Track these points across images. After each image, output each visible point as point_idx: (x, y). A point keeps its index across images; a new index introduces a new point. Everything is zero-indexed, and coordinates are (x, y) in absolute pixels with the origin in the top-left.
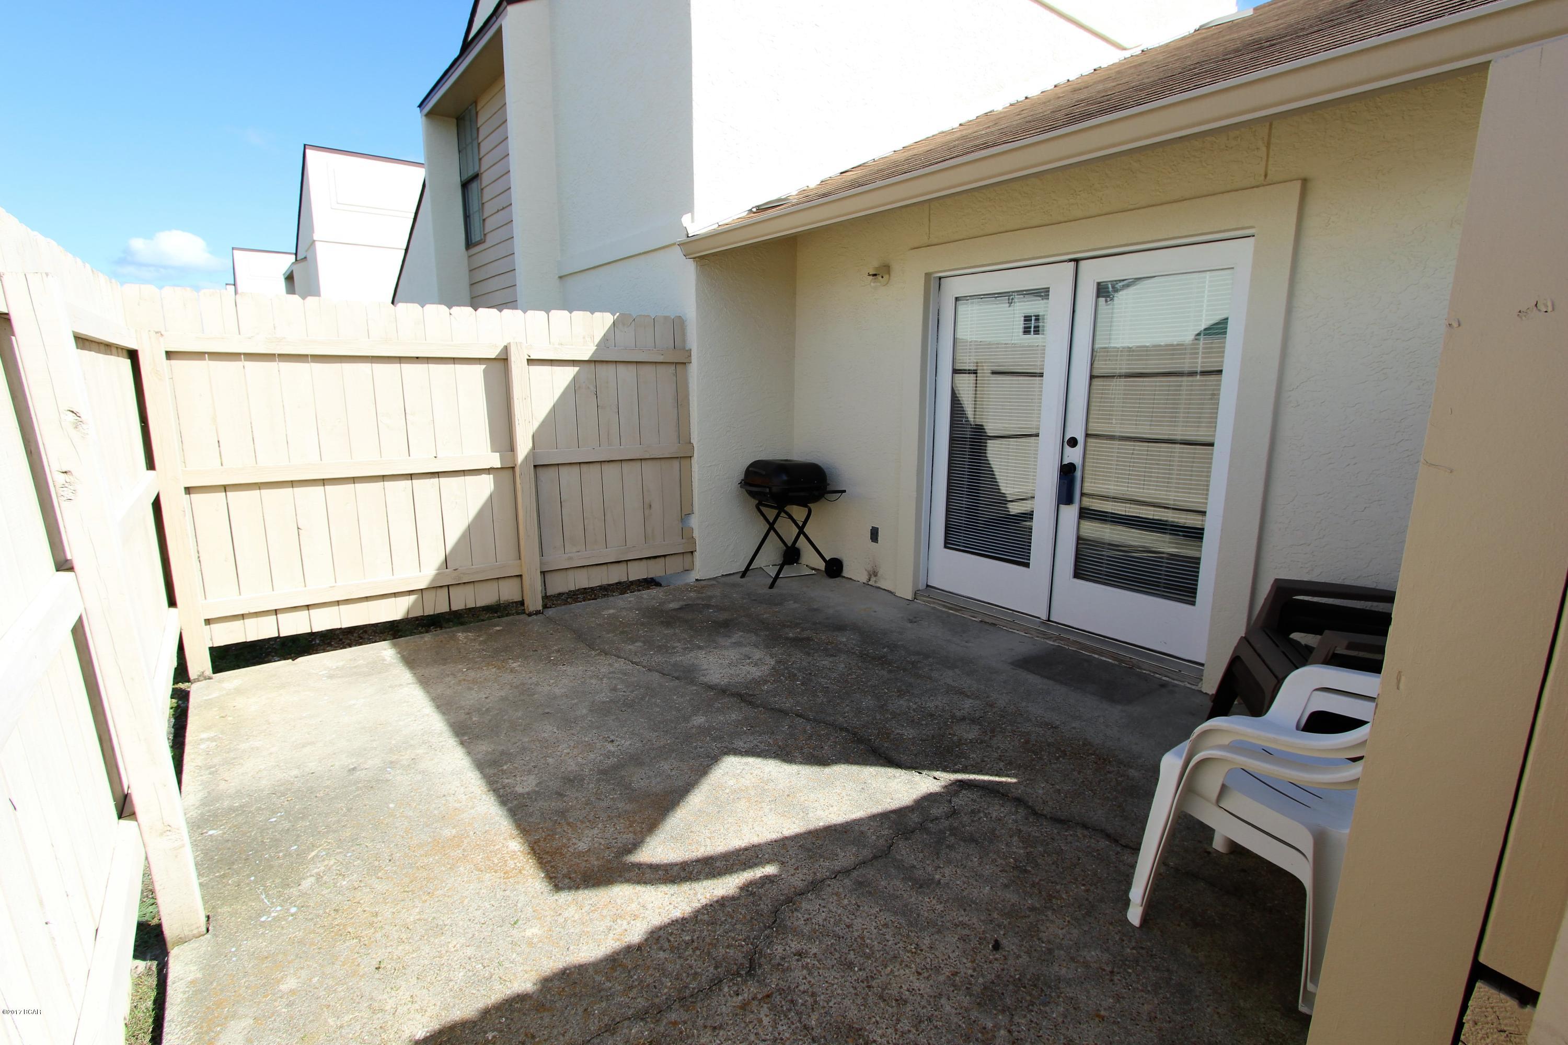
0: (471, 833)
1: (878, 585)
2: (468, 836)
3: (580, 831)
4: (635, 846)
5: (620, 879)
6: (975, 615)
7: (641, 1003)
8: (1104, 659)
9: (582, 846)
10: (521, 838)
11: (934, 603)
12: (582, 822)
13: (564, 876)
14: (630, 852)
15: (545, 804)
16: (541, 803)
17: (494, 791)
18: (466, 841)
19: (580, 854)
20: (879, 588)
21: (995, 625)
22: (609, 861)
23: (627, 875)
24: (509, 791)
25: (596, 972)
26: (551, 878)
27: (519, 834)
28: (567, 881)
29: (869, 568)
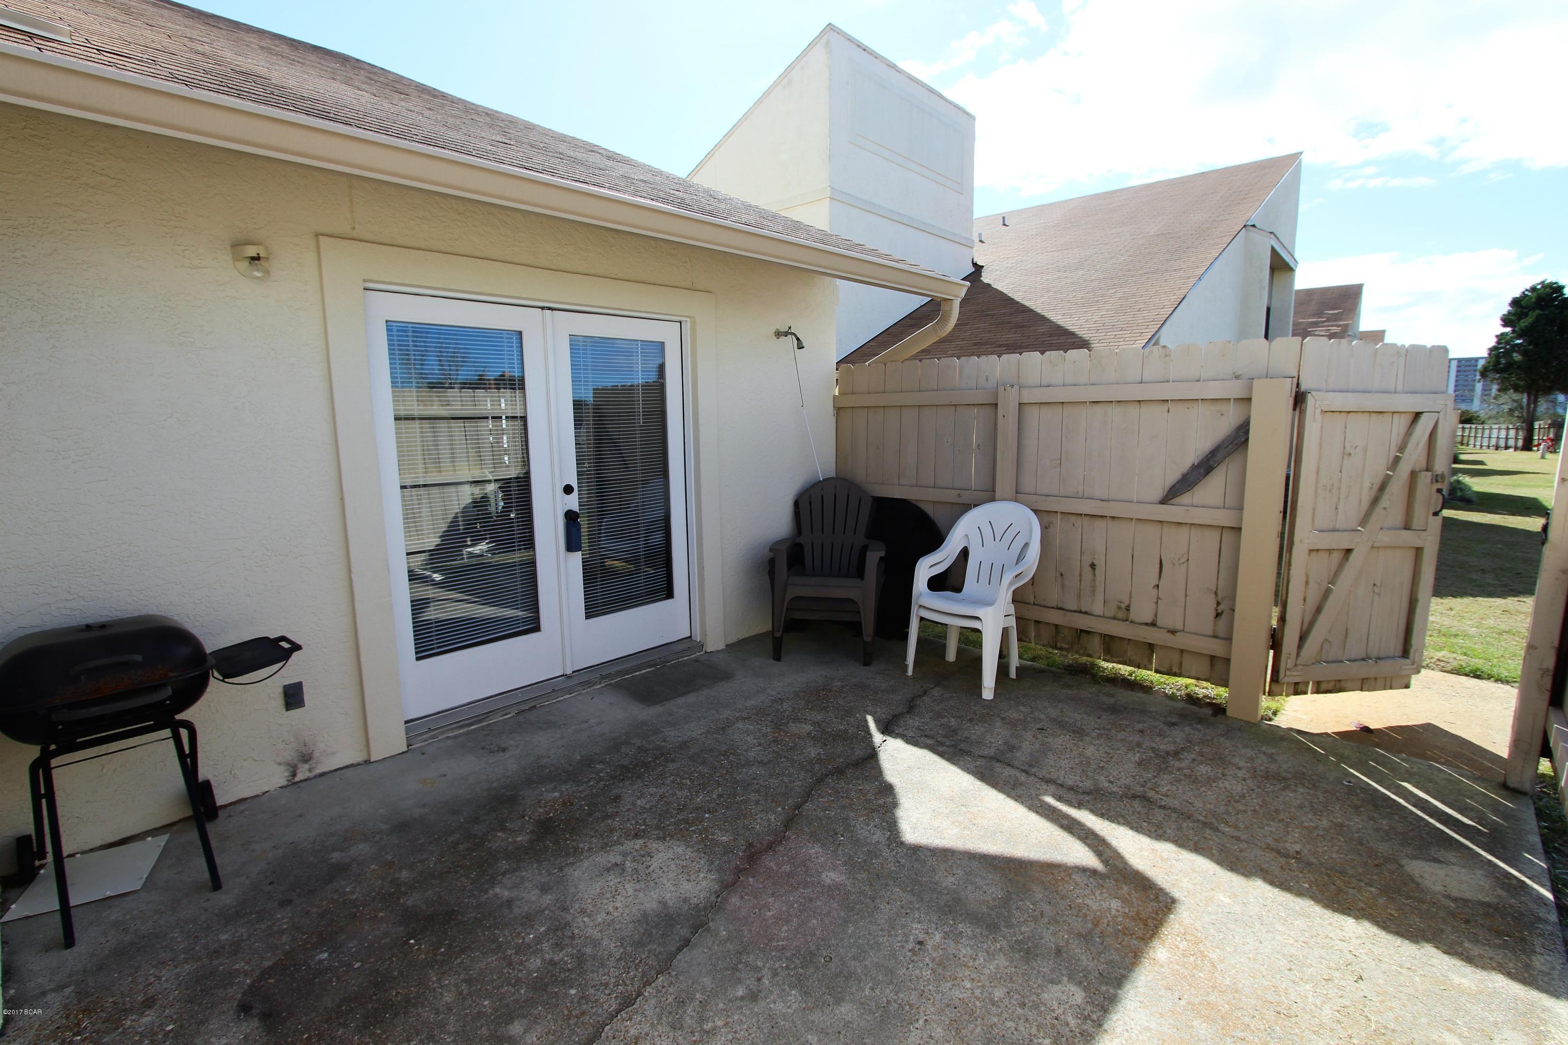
0: (1182, 1002)
1: (318, 771)
2: (1188, 1003)
3: (1098, 914)
4: (1084, 870)
5: (1129, 869)
6: (508, 711)
7: (1208, 831)
8: (644, 671)
9: (1115, 904)
10: (1148, 953)
11: (443, 733)
12: (1085, 915)
13: (1159, 902)
14: (1094, 872)
15: (1083, 957)
16: (1085, 962)
17: (1100, 1025)
18: (1197, 1001)
19: (1125, 900)
20: (323, 775)
21: (535, 706)
22: (1116, 881)
23: (1121, 866)
24: (1089, 1008)
25: (1214, 855)
26: (1169, 909)
27: (1145, 958)
28: (1161, 898)
29: (289, 754)
